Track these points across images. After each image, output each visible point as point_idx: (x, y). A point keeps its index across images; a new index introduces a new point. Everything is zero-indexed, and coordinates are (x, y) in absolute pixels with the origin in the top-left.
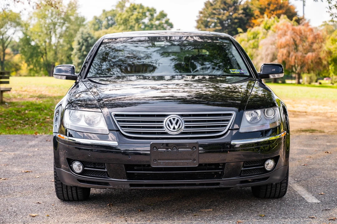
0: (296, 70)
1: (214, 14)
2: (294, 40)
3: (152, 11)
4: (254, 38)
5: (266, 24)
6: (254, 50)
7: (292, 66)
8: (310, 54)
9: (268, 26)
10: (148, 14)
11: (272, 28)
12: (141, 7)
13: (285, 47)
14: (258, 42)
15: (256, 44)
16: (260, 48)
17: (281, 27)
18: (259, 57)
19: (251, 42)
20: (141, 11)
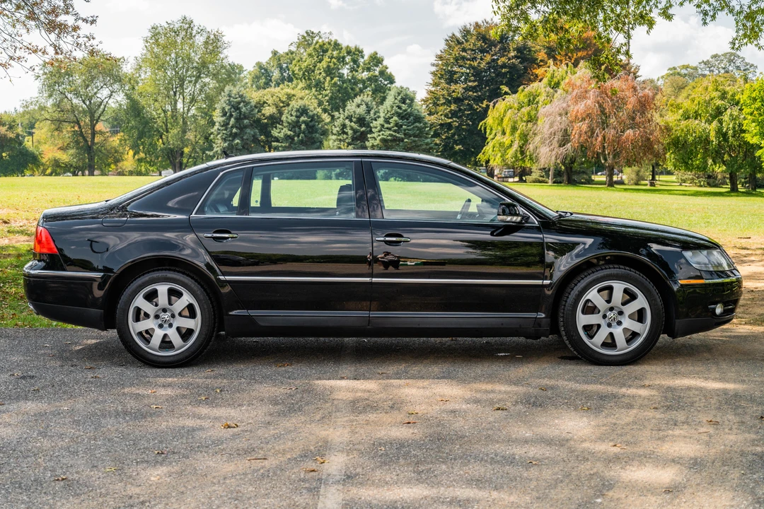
0: (606, 160)
1: (463, 58)
2: (600, 106)
3: (356, 53)
4: (530, 103)
5: (552, 77)
6: (530, 125)
7: (598, 154)
8: (629, 132)
9: (556, 80)
10: (348, 59)
11: (563, 84)
12: (337, 46)
13: (583, 119)
14: (536, 110)
15: (533, 113)
16: (539, 122)
17: (578, 83)
18: (537, 139)
19: (525, 110)
20: (335, 53)
